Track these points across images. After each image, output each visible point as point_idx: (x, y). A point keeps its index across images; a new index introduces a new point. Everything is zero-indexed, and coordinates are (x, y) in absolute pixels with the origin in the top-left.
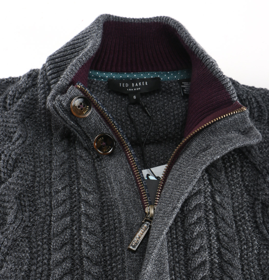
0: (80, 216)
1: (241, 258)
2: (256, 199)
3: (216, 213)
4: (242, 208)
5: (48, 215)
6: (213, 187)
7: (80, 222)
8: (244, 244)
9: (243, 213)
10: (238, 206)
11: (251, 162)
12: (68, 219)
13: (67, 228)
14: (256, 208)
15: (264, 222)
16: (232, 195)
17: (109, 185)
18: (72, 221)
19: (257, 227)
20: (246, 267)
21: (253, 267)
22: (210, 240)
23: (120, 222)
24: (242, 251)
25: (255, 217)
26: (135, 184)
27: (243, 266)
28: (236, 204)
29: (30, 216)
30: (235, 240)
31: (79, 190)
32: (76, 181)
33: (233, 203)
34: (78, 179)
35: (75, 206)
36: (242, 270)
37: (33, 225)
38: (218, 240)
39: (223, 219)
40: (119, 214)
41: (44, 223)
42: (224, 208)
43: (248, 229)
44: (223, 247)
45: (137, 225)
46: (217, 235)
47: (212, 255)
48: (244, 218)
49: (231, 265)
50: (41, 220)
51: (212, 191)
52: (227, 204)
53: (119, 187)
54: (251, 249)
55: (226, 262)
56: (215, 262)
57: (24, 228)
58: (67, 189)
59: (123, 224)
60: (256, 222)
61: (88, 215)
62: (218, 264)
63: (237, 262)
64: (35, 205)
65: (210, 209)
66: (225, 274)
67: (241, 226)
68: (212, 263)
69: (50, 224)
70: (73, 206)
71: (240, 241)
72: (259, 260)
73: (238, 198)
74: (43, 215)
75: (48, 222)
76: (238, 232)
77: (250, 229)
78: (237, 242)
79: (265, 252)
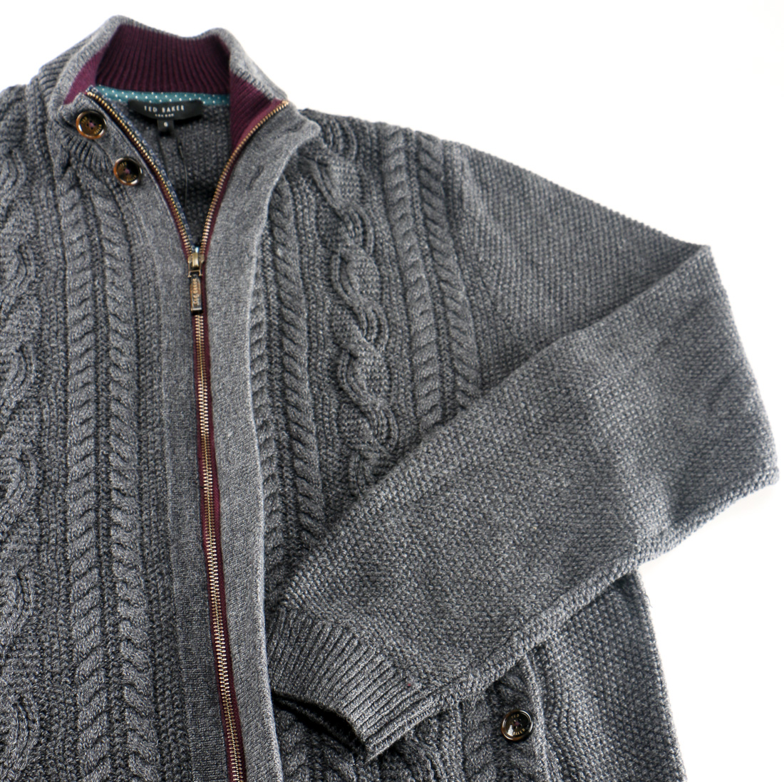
0: (103, 271)
1: (308, 320)
2: (334, 253)
3: (276, 270)
4: (313, 264)
5: (61, 269)
6: (274, 238)
7: (104, 277)
8: (313, 303)
9: (314, 270)
10: (308, 262)
11: (329, 206)
12: (89, 273)
13: (87, 283)
14: (333, 265)
15: (340, 280)
16: (301, 248)
17: (138, 229)
18: (94, 276)
19: (331, 286)
20: (313, 329)
21: (323, 329)
22: (269, 300)
23: (155, 275)
24: (309, 310)
25: (329, 275)
26: (175, 229)
27: (309, 327)
28: (306, 259)
29: (37, 271)
30: (301, 298)
31: (100, 241)
32: (96, 229)
33: (302, 258)
34: (98, 226)
35: (97, 260)
36: (309, 332)
37: (42, 281)
38: (279, 299)
39: (286, 276)
40: (153, 266)
41: (56, 278)
42: (289, 264)
43: (319, 287)
44: (285, 307)
45: (177, 277)
46: (278, 294)
47: (270, 316)
48: (315, 275)
49: (294, 326)
50: (52, 275)
51: (272, 244)
52: (293, 259)
53: (153, 231)
54: (321, 309)
55: (288, 323)
56: (275, 324)
57: (30, 285)
58: (85, 239)
59: (158, 276)
60: (330, 280)
61: (114, 270)
62: (278, 326)
63: (302, 323)
64: (42, 258)
65: (269, 266)
66: (286, 336)
67: (310, 283)
68: (270, 324)
69: (64, 279)
70: (94, 260)
71: (308, 300)
72: (330, 321)
73: (309, 252)
74: (55, 269)
75: (61, 277)
76: (306, 289)
77: (321, 286)
78: (303, 301)
79: (339, 313)
